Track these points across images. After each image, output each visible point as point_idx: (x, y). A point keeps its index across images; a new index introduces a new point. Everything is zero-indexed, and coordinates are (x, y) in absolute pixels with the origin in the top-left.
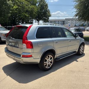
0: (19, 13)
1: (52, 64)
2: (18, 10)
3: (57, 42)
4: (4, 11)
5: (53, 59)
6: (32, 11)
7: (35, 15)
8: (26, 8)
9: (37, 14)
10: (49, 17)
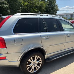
0: (30, 9)
1: (39, 67)
2: (28, 6)
3: (47, 38)
4: (14, 7)
5: (41, 60)
6: (41, 6)
7: (43, 10)
8: (36, 4)
9: (45, 9)
10: (57, 11)
